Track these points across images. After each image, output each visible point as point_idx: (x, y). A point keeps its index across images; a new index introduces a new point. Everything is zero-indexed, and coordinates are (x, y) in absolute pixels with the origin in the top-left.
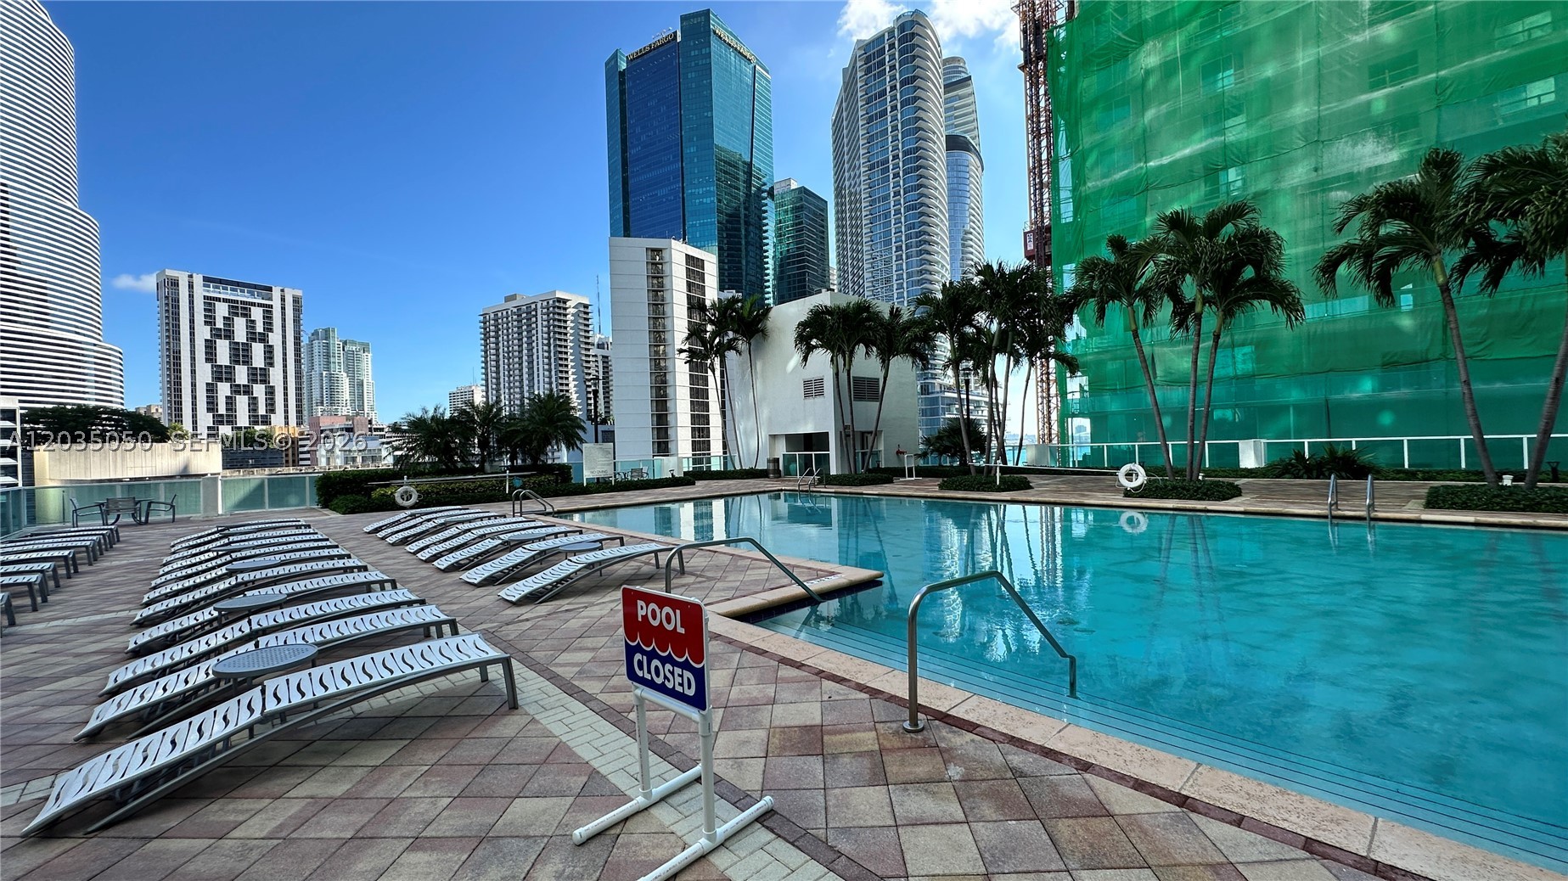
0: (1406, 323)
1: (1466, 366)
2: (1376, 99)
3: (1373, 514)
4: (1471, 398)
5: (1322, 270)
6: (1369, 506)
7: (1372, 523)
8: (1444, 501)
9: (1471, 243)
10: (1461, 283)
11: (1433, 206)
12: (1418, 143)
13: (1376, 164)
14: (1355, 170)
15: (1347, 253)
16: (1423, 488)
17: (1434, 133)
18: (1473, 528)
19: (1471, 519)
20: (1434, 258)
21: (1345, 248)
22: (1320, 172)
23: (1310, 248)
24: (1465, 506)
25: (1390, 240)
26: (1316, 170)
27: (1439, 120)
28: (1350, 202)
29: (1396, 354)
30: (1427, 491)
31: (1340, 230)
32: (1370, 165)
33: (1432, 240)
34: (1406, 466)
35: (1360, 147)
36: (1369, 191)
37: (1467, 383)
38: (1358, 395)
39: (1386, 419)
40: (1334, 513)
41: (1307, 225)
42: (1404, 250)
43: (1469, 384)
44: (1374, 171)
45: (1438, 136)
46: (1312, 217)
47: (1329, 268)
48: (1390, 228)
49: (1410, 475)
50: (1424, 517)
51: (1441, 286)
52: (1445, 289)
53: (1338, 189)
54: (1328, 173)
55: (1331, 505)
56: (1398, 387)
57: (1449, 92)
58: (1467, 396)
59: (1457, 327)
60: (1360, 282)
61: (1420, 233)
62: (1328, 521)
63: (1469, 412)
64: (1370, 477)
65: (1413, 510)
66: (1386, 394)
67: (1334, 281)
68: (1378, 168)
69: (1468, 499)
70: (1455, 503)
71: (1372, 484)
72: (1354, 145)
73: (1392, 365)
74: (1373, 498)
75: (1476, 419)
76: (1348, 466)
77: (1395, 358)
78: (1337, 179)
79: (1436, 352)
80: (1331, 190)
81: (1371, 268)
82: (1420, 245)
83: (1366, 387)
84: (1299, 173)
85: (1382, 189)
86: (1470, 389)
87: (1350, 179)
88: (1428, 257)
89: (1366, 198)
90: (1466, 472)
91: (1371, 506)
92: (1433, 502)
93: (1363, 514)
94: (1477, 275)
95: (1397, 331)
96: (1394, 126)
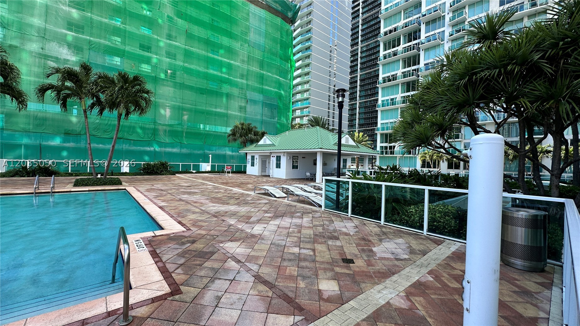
0: (74, 119)
1: (90, 138)
2: (69, 34)
3: (53, 191)
4: (91, 149)
5: (39, 90)
6: (52, 187)
7: (53, 194)
8: (80, 184)
9: (95, 99)
10: (91, 111)
11: (83, 82)
12: (82, 58)
13: (67, 58)
14: (59, 57)
15: (51, 87)
16: (73, 179)
17: (87, 57)
18: (87, 192)
19: (87, 189)
20: (82, 100)
21: (50, 85)
22: (44, 50)
23: (37, 79)
24: (86, 185)
25: (68, 88)
26: (42, 49)
27: (89, 54)
28: (53, 68)
29: (70, 130)
30: (75, 180)
31: (48, 77)
32: (65, 58)
33: (82, 94)
34: (70, 171)
35: (61, 49)
36: (61, 67)
37: (90, 144)
38: (54, 143)
39: (65, 154)
40: (37, 191)
41: (36, 69)
42: (73, 93)
43: (90, 145)
44: (66, 61)
45: (89, 59)
46: (39, 67)
47: (42, 90)
48: (68, 84)
49: (71, 175)
50: (72, 190)
51: (84, 110)
52: (85, 111)
53: (51, 61)
54: (47, 52)
55: (35, 188)
56: (69, 142)
57: (93, 46)
58: (89, 148)
59: (88, 125)
60: (55, 100)
61: (78, 90)
62: (34, 195)
63: (90, 154)
64: (53, 176)
65: (70, 188)
66: (65, 144)
67: (43, 96)
68: (68, 60)
69: (87, 182)
70: (83, 184)
71: (54, 178)
72: (60, 47)
73: (68, 134)
74: (54, 184)
75: (92, 156)
76: (46, 172)
77: (69, 132)
78: (52, 57)
79: (83, 132)
80: (49, 60)
81: (60, 96)
82: (78, 93)
83: (57, 141)
84: (34, 46)
85: (66, 68)
86: (90, 146)
87: (57, 60)
88: (80, 99)
89: (60, 69)
90: (89, 173)
91: (53, 187)
92: (76, 184)
93: (49, 191)
94: (96, 110)
95: (71, 122)
96: (76, 47)
